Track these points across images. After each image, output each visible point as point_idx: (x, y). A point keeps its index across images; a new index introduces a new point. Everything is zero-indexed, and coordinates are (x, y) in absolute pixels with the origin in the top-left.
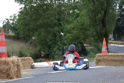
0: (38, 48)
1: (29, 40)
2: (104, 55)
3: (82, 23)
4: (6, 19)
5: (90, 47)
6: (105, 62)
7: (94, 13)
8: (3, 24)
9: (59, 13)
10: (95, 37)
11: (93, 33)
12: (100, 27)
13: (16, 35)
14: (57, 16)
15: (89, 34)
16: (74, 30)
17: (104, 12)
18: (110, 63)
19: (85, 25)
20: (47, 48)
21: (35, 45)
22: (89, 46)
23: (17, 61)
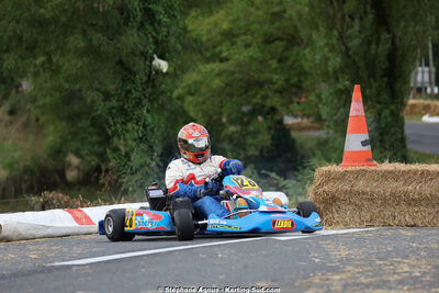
0: (51, 138)
1: (6, 97)
2: (358, 172)
3: (276, 9)
5: (315, 129)
6: (359, 208)
10: (337, 79)
11: (327, 59)
12: (362, 29)
15: (306, 66)
16: (233, 44)
18: (388, 213)
19: (290, 18)
20: (95, 138)
21: (37, 120)
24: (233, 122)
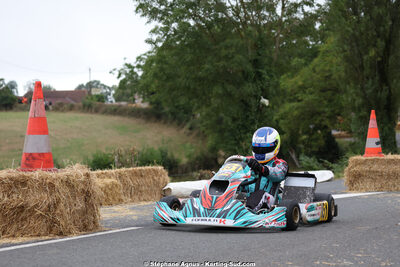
0: (210, 142)
1: (187, 121)
2: (373, 160)
3: (327, 74)
4: (126, 64)
5: (348, 137)
6: (374, 180)
7: (358, 45)
8: (118, 78)
9: (256, 45)
10: (360, 111)
11: (354, 100)
12: (373, 83)
13: (152, 107)
14: (250, 54)
15: (343, 104)
16: (305, 92)
17: (384, 43)
18: (390, 183)
19: (335, 79)
20: (233, 142)
21: (204, 132)
22: (344, 137)
23: (83, 178)
24: (304, 133)
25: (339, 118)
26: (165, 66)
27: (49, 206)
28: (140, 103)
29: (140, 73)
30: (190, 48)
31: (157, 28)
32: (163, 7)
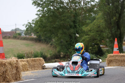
0: (58, 49)
1: (50, 42)
2: (116, 55)
3: (99, 26)
4: (29, 23)
5: (106, 48)
6: (117, 62)
7: (109, 16)
8: (26, 27)
9: (74, 16)
10: (110, 38)
11: (108, 35)
12: (115, 29)
13: (37, 37)
14: (72, 19)
15: (104, 36)
16: (91, 32)
17: (118, 15)
18: (122, 63)
19: (101, 28)
20: (66, 49)
21: (56, 46)
23: (15, 62)
24: (90, 46)
25: (103, 41)
26: (43, 23)
27: (4, 72)
28: (33, 36)
29: (33, 26)
30: (51, 17)
31: (39, 10)
32: (42, 3)
